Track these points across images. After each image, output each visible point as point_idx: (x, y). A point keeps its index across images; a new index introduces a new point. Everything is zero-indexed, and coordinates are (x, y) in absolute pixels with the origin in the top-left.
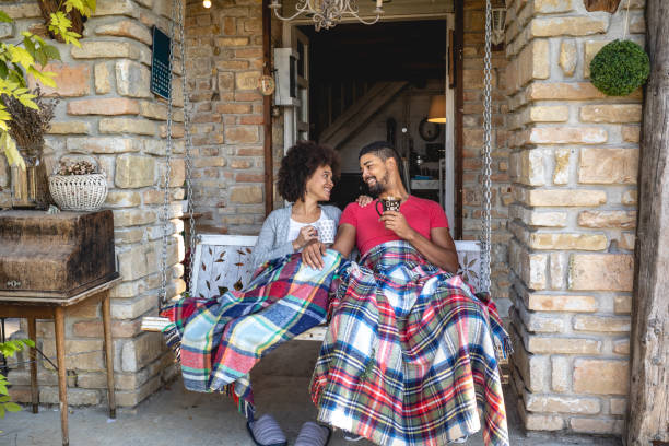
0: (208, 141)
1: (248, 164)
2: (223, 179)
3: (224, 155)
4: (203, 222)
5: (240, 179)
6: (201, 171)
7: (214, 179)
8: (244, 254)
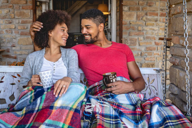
0: (7, 17)
1: (26, 27)
2: (14, 34)
3: (14, 23)
4: (5, 53)
5: (22, 34)
6: (4, 31)
7: (10, 34)
8: (16, 77)
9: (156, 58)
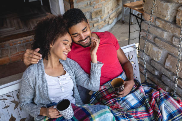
8: (7, 99)
9: (103, 4)
